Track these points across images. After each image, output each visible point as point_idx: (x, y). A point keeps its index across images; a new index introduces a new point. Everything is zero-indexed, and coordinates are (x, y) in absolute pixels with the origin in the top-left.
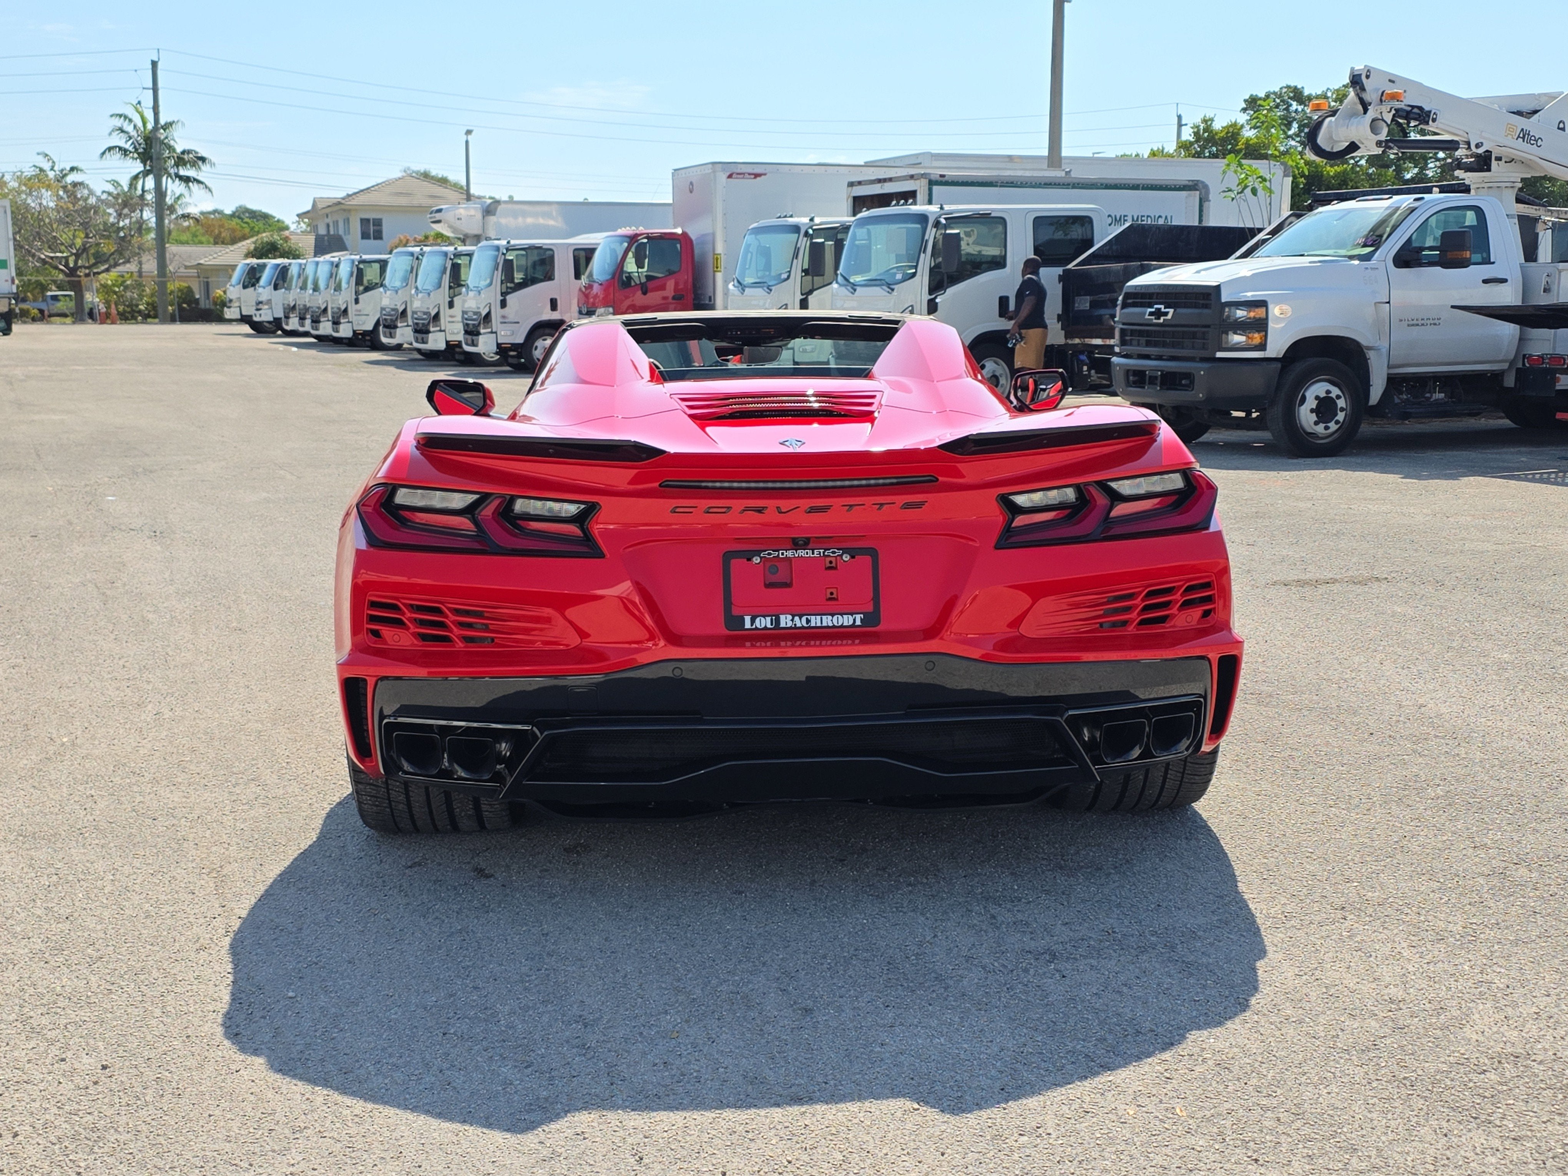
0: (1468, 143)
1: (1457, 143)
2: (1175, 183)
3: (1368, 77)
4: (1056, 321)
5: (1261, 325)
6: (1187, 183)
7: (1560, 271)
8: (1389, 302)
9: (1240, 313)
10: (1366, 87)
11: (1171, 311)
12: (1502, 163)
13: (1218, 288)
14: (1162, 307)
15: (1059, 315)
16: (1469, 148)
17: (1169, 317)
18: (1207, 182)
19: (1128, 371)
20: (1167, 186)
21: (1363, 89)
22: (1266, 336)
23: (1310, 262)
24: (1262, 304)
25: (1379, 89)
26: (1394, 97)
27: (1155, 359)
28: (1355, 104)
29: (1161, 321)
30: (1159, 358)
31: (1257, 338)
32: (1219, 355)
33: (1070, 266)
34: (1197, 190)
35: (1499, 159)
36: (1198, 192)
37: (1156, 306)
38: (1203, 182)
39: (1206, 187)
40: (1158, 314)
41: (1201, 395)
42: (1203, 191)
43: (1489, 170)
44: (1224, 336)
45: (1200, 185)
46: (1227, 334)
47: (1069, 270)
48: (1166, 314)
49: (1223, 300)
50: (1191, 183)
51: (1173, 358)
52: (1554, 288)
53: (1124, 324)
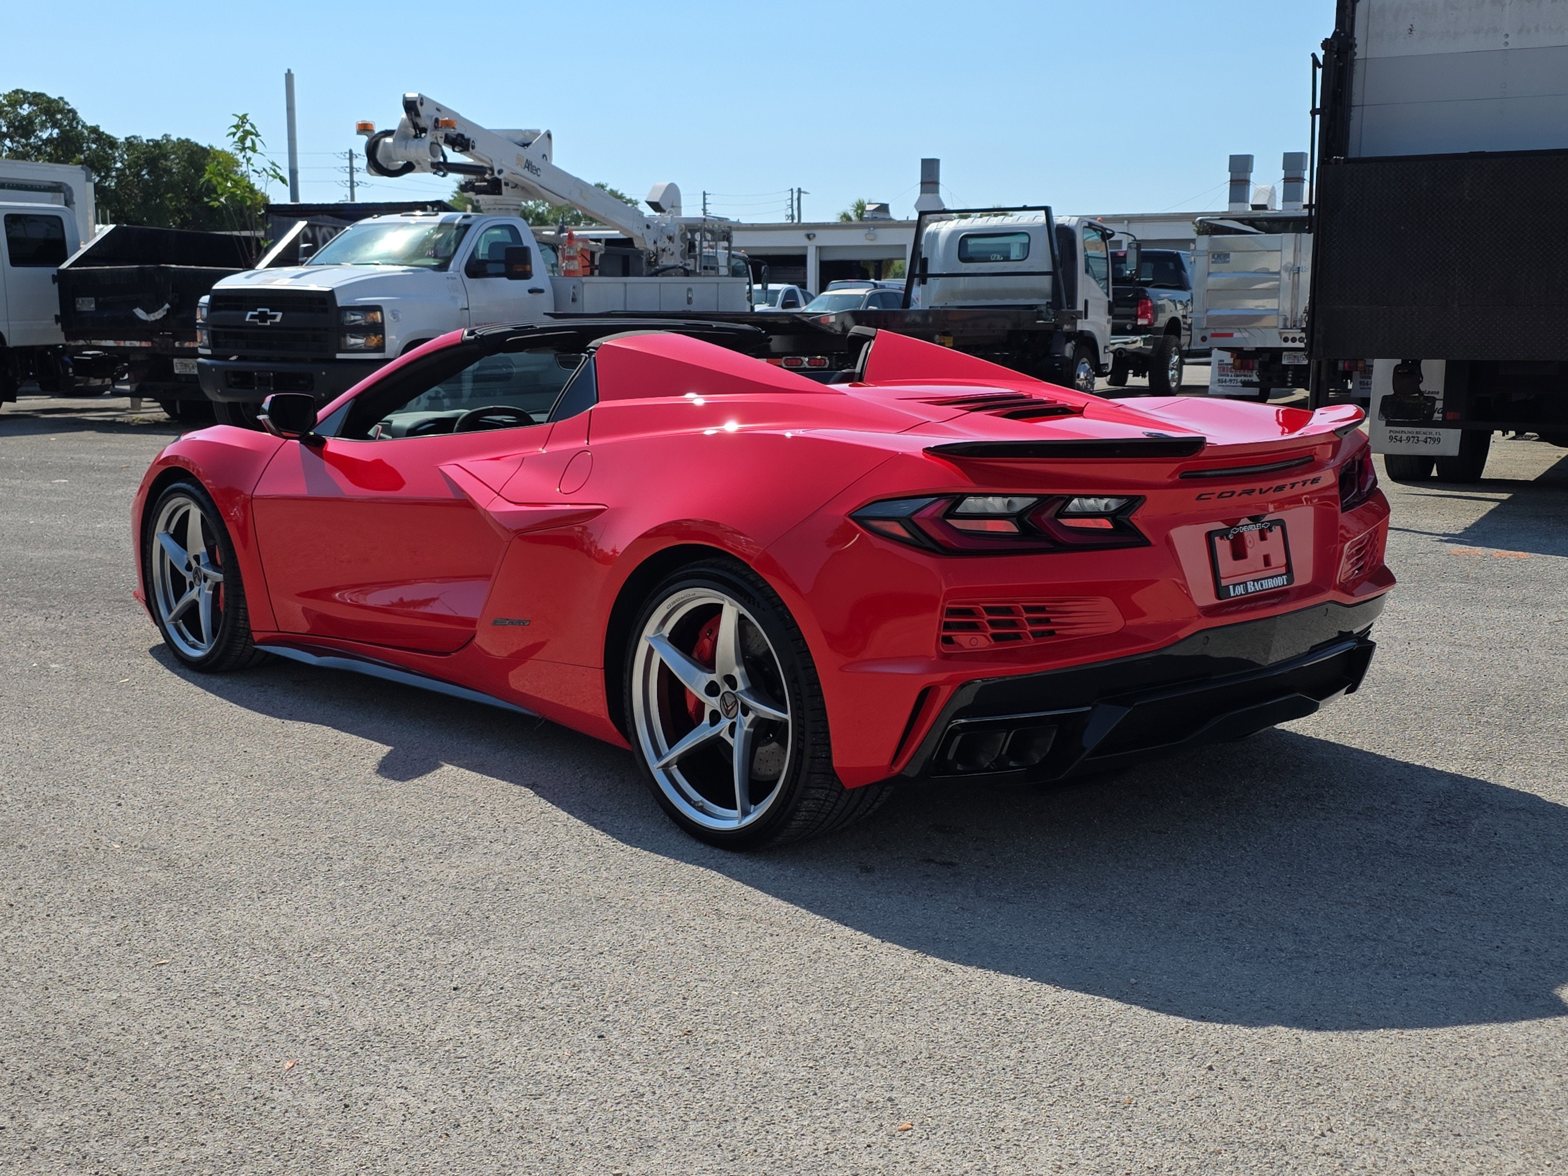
0: (492, 169)
1: (486, 168)
2: (40, 183)
3: (422, 104)
4: (54, 321)
5: (378, 329)
6: (50, 184)
7: (583, 284)
8: (468, 309)
9: (357, 318)
10: (421, 113)
11: (280, 315)
12: (509, 188)
13: (331, 293)
14: (268, 310)
15: (56, 316)
16: (493, 174)
17: (278, 320)
18: (70, 184)
19: (226, 372)
20: (32, 186)
21: (418, 115)
22: (383, 338)
23: (403, 271)
24: (377, 308)
25: (432, 117)
26: (448, 124)
27: (261, 361)
28: (407, 127)
29: (268, 323)
30: (268, 360)
31: (374, 341)
32: (339, 356)
33: (64, 266)
34: (60, 192)
35: (507, 184)
36: (62, 195)
37: (259, 310)
38: (66, 185)
39: (70, 189)
40: (263, 317)
41: (323, 395)
42: (67, 193)
43: (500, 193)
44: (343, 339)
45: (65, 188)
46: (345, 336)
47: (64, 270)
48: (275, 317)
49: (339, 304)
50: (54, 185)
51: (283, 360)
52: (579, 298)
53: (214, 326)
